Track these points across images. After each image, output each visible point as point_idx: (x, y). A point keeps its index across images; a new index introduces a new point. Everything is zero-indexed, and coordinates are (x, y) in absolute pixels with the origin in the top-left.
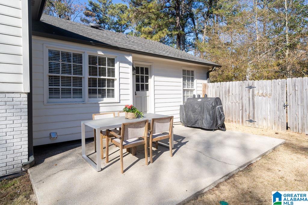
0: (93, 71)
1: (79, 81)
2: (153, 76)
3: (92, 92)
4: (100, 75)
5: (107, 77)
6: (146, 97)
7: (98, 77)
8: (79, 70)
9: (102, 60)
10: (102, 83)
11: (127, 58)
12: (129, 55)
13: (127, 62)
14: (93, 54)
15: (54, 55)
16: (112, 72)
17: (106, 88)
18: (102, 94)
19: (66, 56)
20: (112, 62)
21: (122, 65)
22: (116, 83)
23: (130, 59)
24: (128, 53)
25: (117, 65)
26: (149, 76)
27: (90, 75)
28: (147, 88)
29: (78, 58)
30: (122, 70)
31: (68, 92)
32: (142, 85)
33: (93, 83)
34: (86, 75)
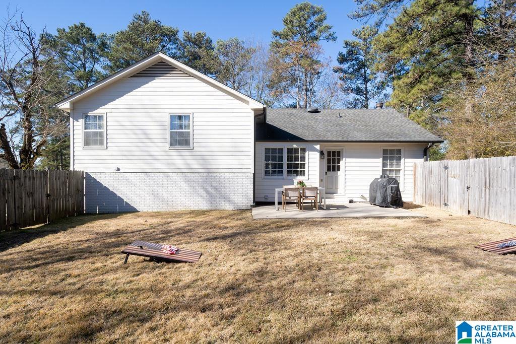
0: (289, 159)
1: (281, 165)
2: (344, 159)
3: (289, 172)
4: (295, 161)
5: (299, 162)
6: (337, 176)
7: (293, 162)
8: (281, 158)
9: (296, 150)
10: (296, 166)
11: (315, 146)
12: (317, 145)
13: (315, 150)
14: (290, 147)
15: (267, 150)
16: (303, 158)
17: (299, 169)
18: (296, 173)
19: (274, 150)
20: (304, 150)
21: (310, 152)
22: (306, 166)
23: (318, 147)
24: (316, 143)
25: (307, 153)
26: (341, 158)
27: (288, 161)
28: (339, 169)
29: (281, 150)
30: (310, 156)
31: (274, 172)
32: (334, 167)
33: (289, 166)
34: (285, 162)
